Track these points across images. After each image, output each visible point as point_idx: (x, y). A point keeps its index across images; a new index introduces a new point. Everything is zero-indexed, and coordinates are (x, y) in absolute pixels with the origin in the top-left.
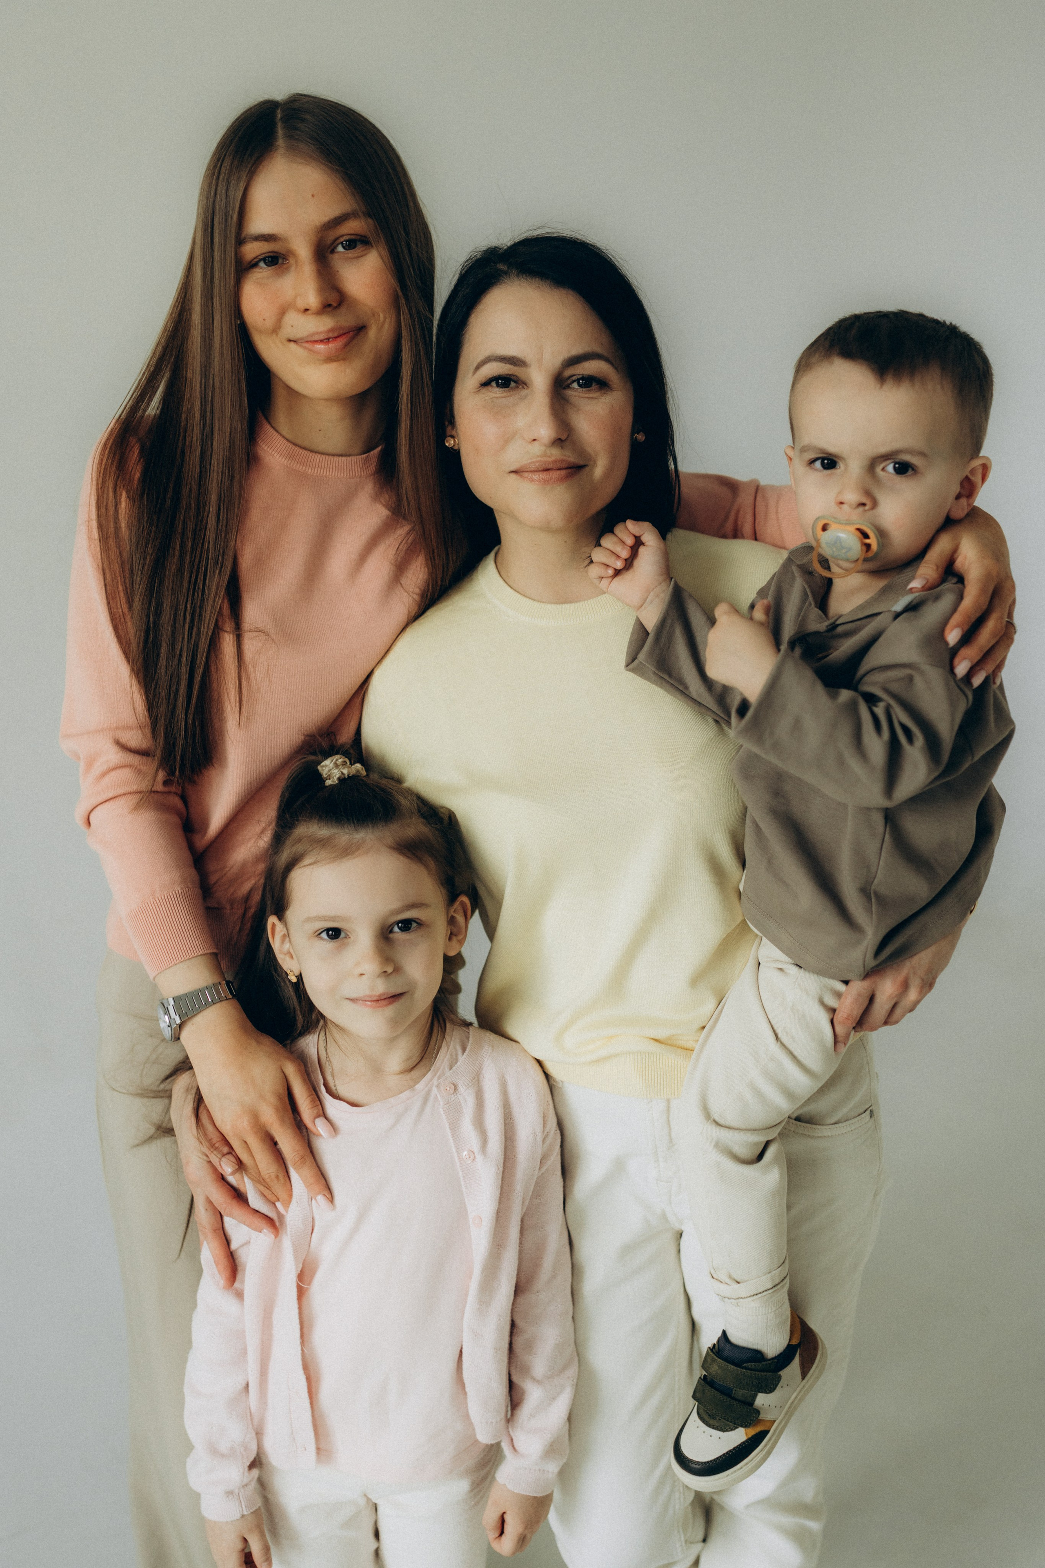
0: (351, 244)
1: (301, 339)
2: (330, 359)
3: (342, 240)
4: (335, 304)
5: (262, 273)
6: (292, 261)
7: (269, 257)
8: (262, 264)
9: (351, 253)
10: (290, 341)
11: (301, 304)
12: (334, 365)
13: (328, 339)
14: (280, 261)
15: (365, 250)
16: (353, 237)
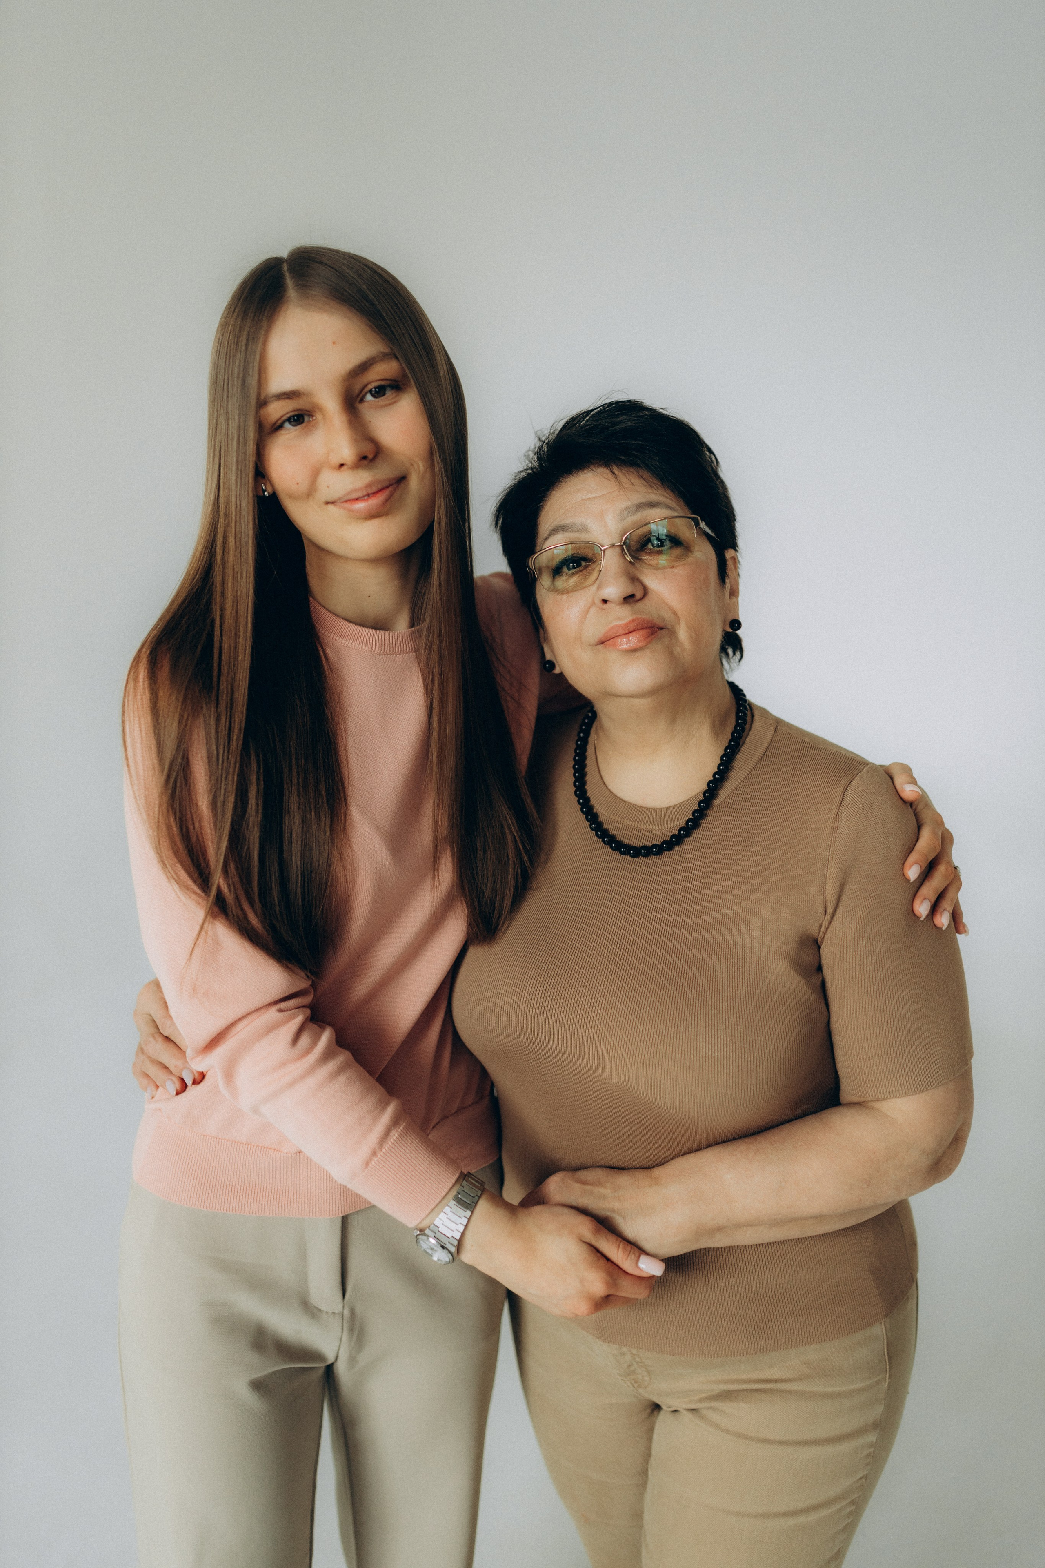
0: (379, 392)
1: (339, 499)
2: (372, 516)
3: (370, 387)
4: (371, 456)
5: (289, 433)
6: (319, 416)
7: (294, 416)
8: (287, 425)
9: (381, 401)
10: (327, 503)
11: (335, 460)
12: (376, 522)
13: (368, 495)
14: (306, 418)
15: (397, 396)
16: (383, 383)
